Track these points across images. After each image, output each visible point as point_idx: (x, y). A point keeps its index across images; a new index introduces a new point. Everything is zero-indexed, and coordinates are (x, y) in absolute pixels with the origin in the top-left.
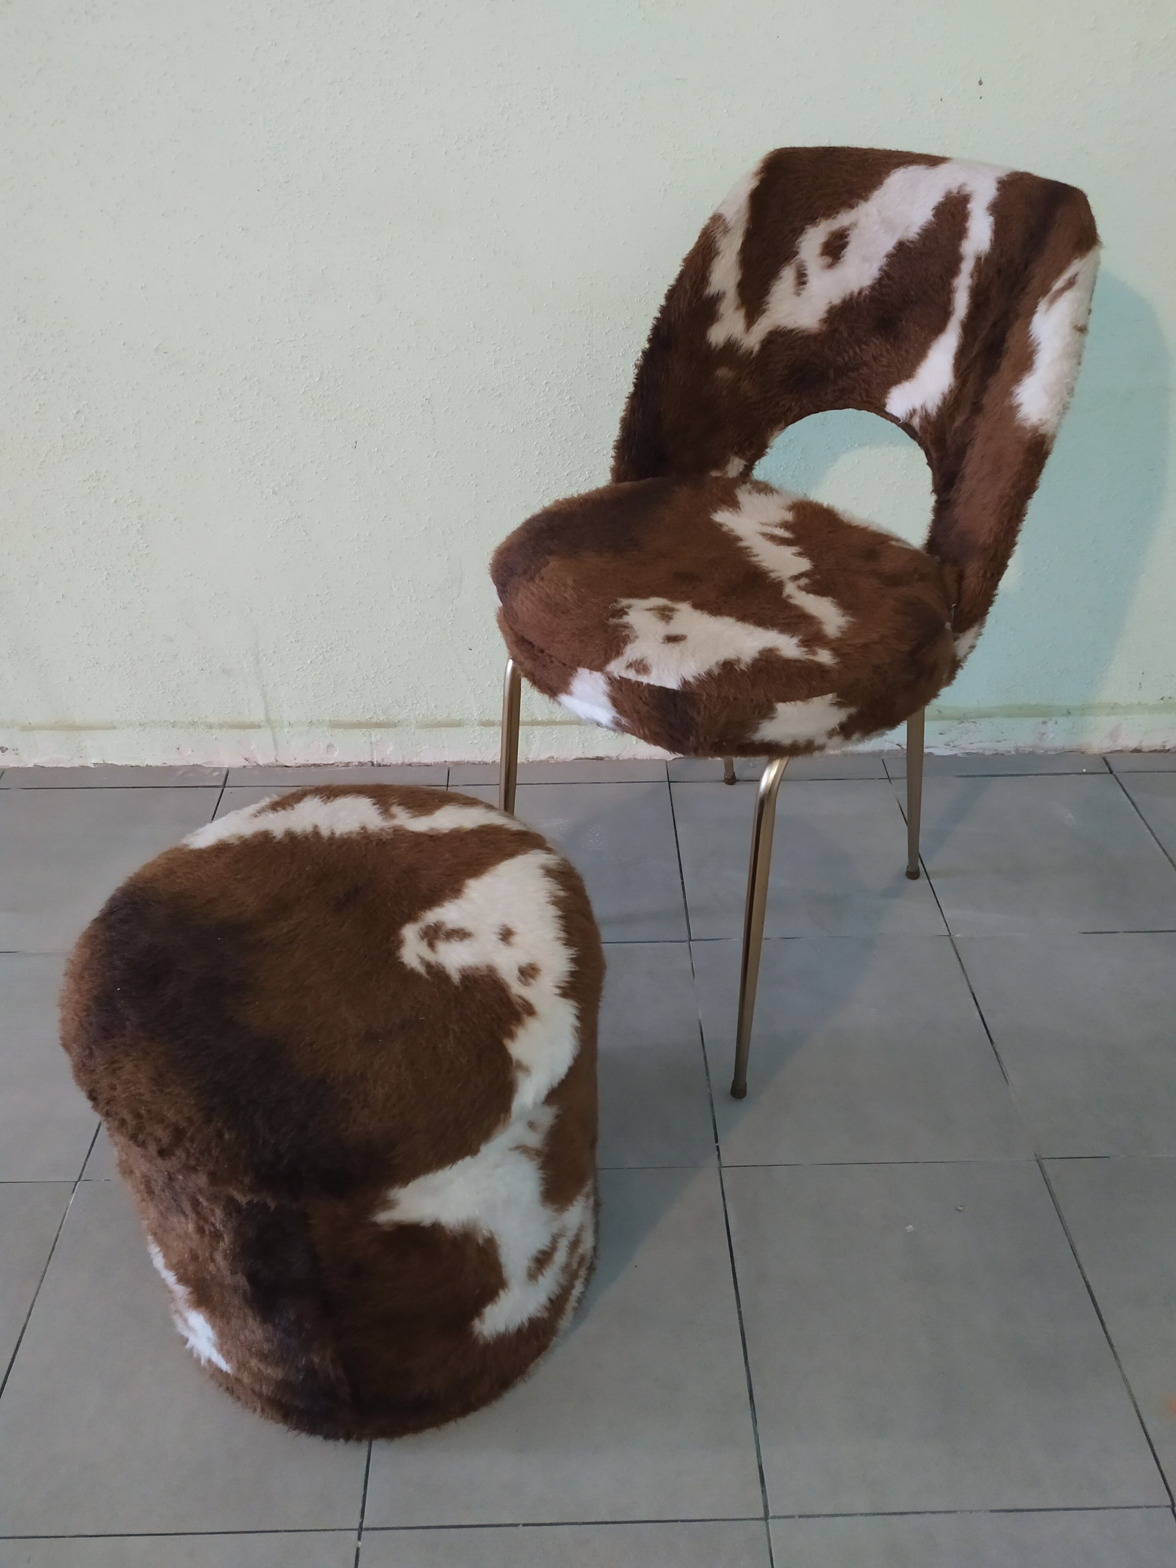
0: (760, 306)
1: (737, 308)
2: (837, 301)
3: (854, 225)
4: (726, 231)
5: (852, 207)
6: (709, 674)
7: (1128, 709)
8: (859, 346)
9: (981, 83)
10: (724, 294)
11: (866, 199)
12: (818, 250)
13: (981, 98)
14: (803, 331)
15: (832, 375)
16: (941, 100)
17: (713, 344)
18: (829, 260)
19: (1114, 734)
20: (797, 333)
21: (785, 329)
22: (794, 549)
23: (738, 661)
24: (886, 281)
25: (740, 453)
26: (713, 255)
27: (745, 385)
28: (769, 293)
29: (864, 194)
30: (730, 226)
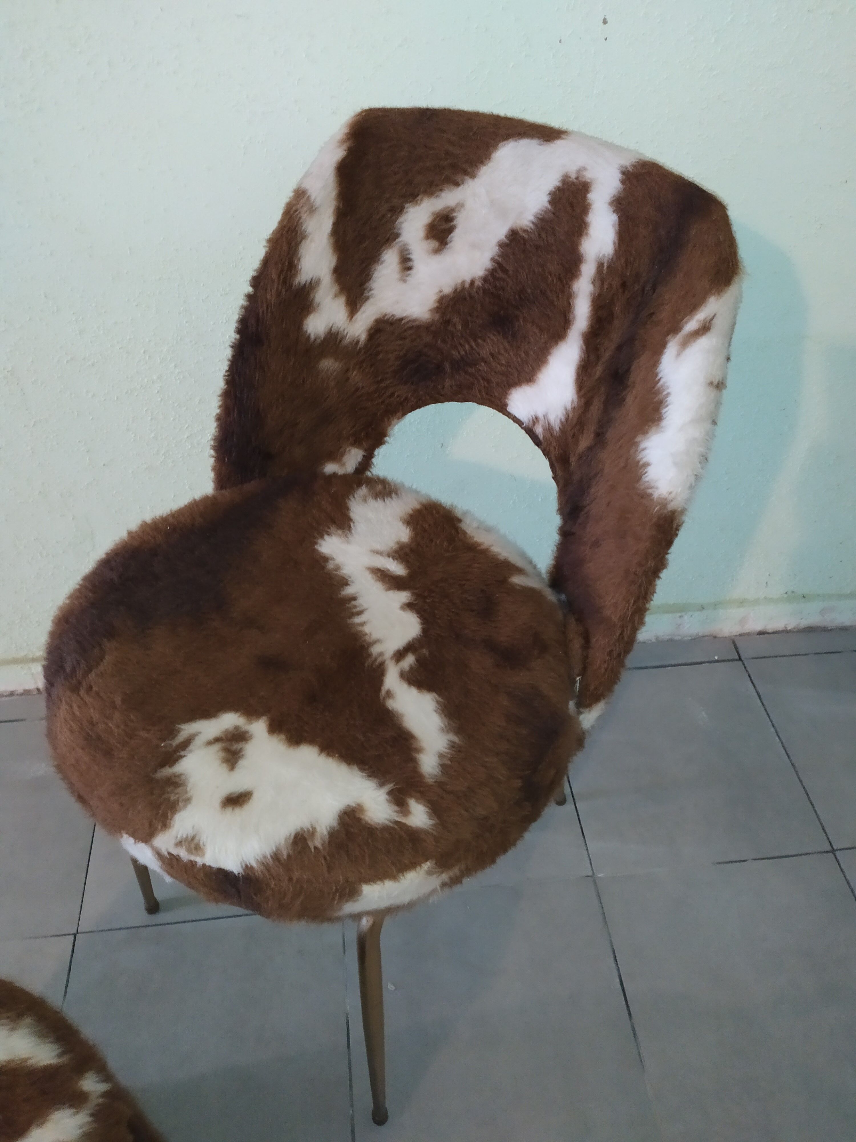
0: (362, 294)
1: (336, 296)
2: (448, 290)
3: (461, 205)
4: (312, 210)
5: (457, 184)
6: (276, 857)
7: (756, 602)
8: (475, 341)
9: (605, 22)
10: (318, 282)
11: (473, 176)
12: (421, 233)
13: (606, 39)
14: (414, 320)
15: (447, 367)
16: (560, 41)
17: (312, 337)
18: (434, 244)
19: (742, 621)
20: (407, 323)
21: (392, 317)
22: (404, 596)
23: (312, 832)
24: (500, 274)
25: (357, 443)
26: (299, 240)
27: (355, 376)
28: (370, 278)
29: (469, 170)
30: (318, 202)
